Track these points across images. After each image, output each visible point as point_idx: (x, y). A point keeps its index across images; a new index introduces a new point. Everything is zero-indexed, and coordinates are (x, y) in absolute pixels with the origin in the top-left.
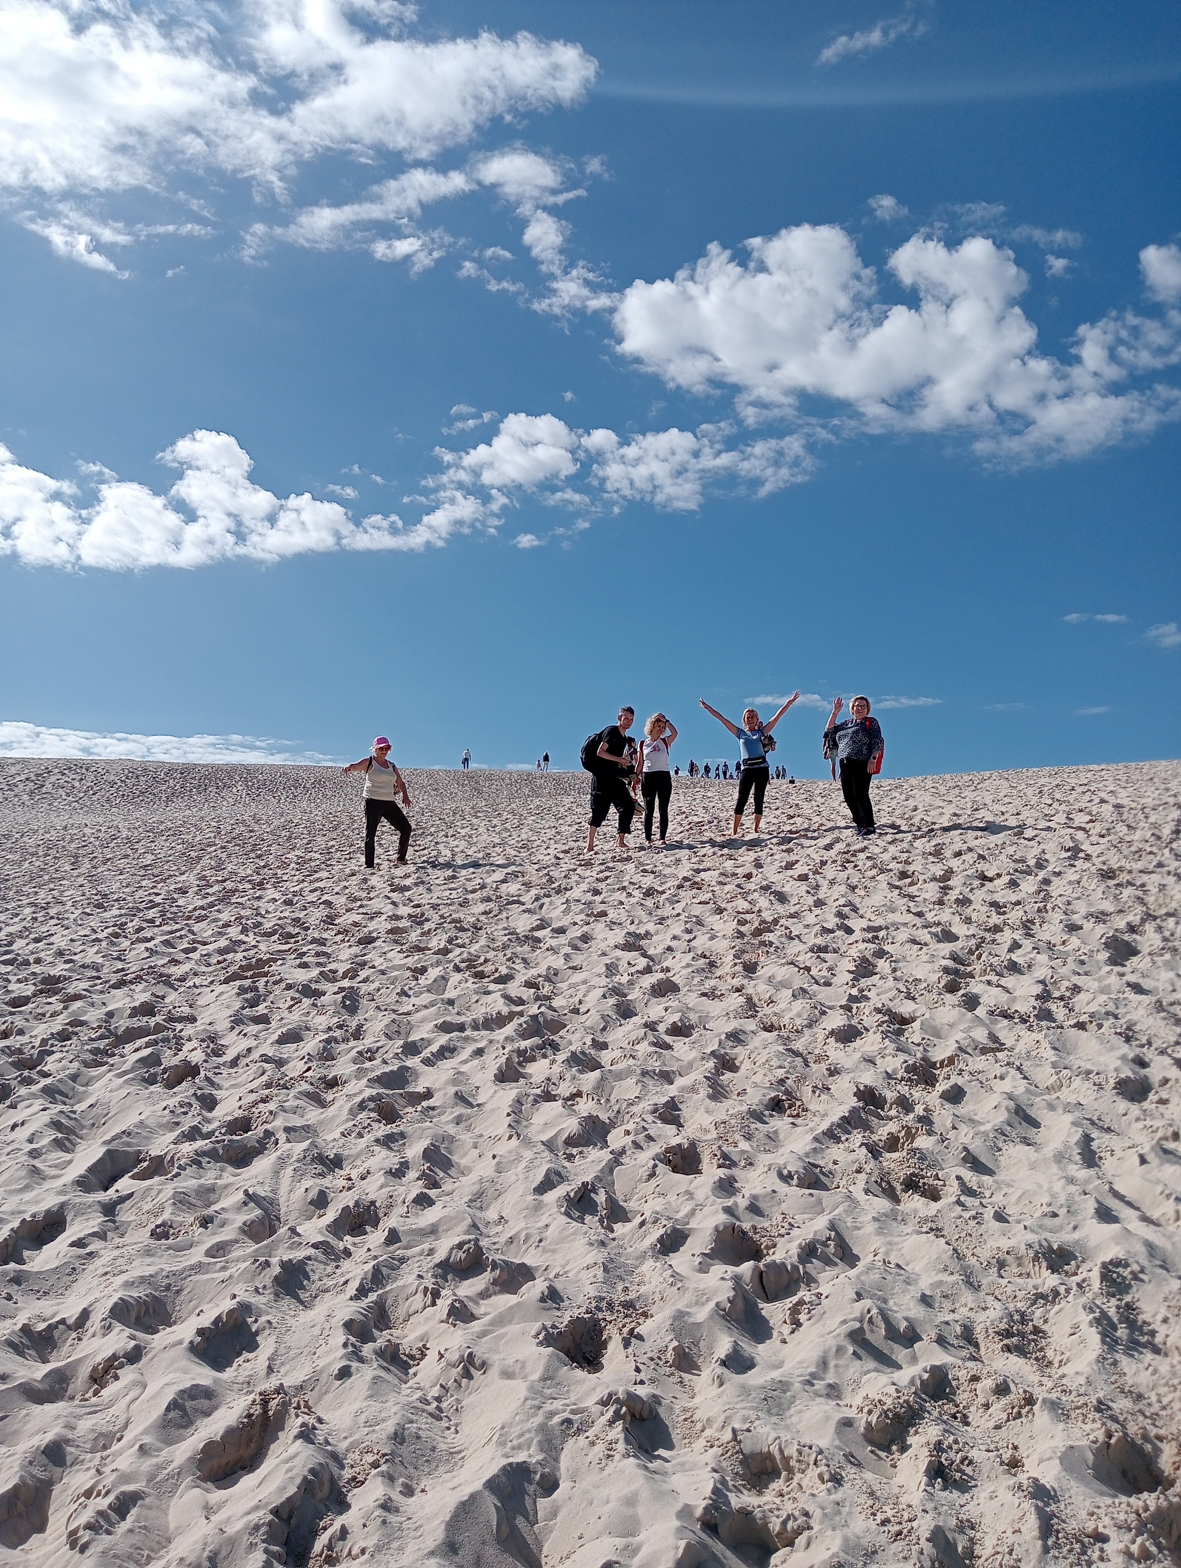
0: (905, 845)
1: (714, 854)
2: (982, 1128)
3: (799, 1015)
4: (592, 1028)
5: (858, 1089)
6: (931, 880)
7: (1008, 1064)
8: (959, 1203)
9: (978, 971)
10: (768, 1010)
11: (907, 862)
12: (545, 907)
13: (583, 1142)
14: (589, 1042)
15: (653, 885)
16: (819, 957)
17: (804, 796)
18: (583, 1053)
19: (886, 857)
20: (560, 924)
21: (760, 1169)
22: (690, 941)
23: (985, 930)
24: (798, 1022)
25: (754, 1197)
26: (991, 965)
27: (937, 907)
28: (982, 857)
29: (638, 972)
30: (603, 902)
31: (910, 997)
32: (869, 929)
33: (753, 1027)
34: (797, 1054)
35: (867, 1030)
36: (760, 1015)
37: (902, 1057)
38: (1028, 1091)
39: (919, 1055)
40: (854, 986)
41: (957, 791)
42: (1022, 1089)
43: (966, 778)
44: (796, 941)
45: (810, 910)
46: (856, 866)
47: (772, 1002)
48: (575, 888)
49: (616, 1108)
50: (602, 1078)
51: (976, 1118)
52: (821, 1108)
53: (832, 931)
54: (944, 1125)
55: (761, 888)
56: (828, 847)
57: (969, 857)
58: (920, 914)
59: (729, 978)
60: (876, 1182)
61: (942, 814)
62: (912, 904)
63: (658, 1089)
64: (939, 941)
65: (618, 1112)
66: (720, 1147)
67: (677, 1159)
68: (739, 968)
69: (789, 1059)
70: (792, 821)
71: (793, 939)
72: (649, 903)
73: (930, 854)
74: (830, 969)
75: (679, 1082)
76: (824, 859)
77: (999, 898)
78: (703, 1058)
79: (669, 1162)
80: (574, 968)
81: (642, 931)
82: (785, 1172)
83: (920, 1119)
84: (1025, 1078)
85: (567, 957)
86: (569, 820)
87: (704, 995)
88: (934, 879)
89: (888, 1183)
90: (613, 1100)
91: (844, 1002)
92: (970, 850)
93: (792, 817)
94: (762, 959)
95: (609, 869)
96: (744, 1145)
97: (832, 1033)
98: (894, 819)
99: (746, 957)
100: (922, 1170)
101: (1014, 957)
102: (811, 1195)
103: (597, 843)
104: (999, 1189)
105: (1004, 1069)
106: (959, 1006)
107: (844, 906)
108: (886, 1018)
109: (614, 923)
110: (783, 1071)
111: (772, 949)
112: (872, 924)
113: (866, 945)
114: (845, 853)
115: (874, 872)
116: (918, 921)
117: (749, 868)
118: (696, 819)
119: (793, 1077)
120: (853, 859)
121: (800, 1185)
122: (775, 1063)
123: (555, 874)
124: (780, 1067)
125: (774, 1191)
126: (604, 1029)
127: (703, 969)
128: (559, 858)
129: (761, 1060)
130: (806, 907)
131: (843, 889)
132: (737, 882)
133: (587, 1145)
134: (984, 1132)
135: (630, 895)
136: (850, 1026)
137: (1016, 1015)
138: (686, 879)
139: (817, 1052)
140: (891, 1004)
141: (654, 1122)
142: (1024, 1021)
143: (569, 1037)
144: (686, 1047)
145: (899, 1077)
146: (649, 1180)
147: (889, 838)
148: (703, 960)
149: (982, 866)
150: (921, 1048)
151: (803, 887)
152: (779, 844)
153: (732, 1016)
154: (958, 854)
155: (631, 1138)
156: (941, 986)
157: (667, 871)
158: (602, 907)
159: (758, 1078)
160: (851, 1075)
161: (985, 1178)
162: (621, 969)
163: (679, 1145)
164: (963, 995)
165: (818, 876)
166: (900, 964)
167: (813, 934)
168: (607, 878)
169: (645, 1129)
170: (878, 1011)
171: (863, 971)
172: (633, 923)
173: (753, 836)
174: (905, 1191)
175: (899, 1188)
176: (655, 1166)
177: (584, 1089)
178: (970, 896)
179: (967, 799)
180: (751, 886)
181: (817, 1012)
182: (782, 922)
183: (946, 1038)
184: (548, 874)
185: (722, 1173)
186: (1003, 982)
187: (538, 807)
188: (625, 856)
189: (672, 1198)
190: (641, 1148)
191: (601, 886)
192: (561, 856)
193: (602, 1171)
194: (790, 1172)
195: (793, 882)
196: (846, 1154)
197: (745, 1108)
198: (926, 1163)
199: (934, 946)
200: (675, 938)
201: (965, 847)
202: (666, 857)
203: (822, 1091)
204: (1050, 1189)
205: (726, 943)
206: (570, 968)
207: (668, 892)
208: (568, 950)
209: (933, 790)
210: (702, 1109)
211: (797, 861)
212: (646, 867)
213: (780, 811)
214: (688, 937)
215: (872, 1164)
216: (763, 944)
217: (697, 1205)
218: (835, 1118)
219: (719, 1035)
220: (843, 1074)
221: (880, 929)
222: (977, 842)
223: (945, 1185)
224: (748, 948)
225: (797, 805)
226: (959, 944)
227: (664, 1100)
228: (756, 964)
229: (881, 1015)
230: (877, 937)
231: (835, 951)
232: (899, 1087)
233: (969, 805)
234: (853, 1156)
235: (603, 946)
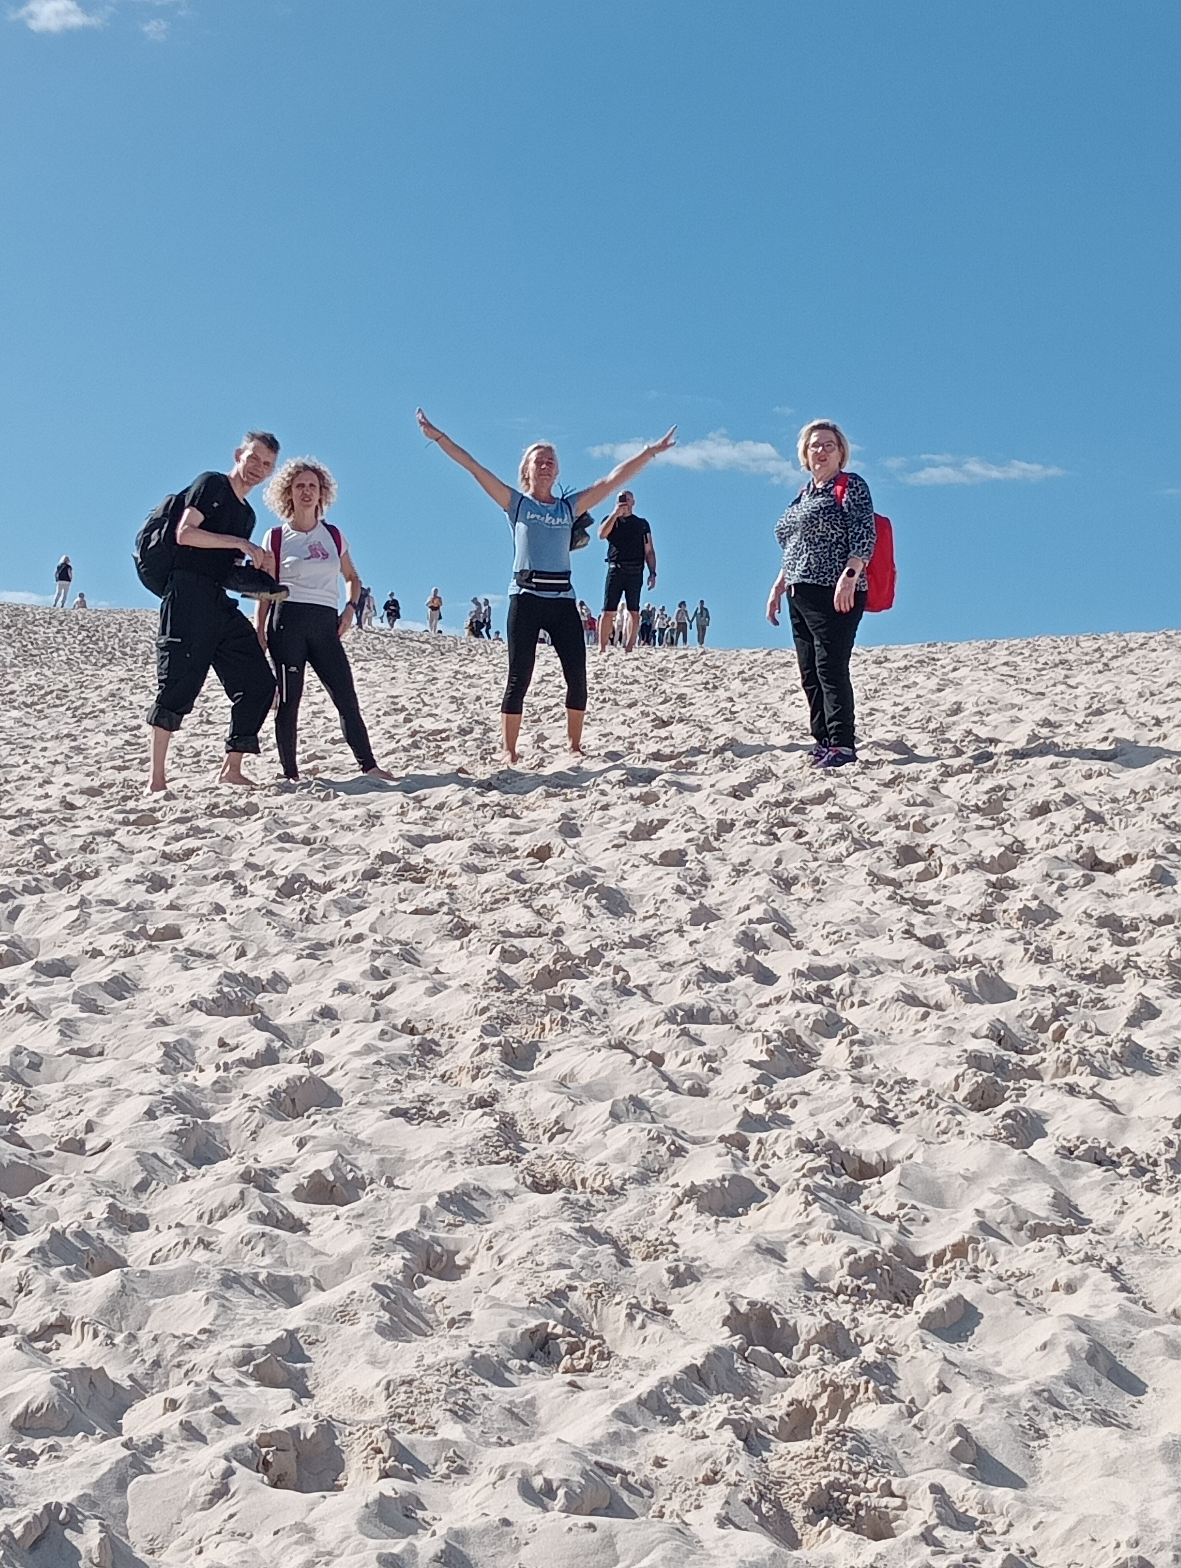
0: (921, 789)
1: (465, 802)
2: (1007, 1390)
3: (621, 1157)
4: (113, 1184)
5: (735, 1310)
6: (970, 866)
7: (1088, 1258)
8: (927, 1537)
9: (1049, 1067)
10: (548, 1148)
11: (920, 827)
12: (22, 917)
13: (59, 1425)
14: (100, 1210)
15: (303, 869)
16: (685, 1033)
17: (700, 678)
18: (82, 1235)
19: (873, 815)
20: (59, 954)
21: (483, 1478)
22: (381, 996)
23: (1081, 977)
24: (617, 1171)
25: (459, 1535)
26: (1082, 1052)
27: (974, 925)
28: (1095, 818)
29: (242, 1062)
30: (172, 907)
31: (883, 1117)
32: (812, 973)
33: (509, 1183)
34: (600, 1238)
35: (775, 1188)
36: (527, 1158)
37: (846, 1241)
38: (1125, 1315)
39: (887, 1241)
40: (758, 1095)
41: (1061, 672)
42: (1111, 1311)
43: (1088, 645)
44: (638, 998)
45: (680, 931)
46: (800, 835)
47: (562, 1130)
48: (105, 874)
49: (150, 1356)
50: (123, 1290)
51: (998, 1370)
52: (644, 1353)
53: (726, 977)
54: (920, 1384)
55: (570, 881)
56: (740, 792)
57: (1064, 819)
58: (934, 942)
59: (464, 1079)
60: (748, 1502)
61: (1014, 721)
62: (918, 919)
63: (260, 1315)
64: (970, 999)
65: (156, 1364)
66: (389, 1434)
67: (287, 1462)
68: (493, 1055)
69: (583, 1249)
70: (663, 733)
71: (629, 993)
72: (290, 910)
73: (977, 809)
74: (707, 1059)
75: (315, 1300)
76: (728, 817)
77: (1123, 908)
78: (378, 1250)
79: (265, 1466)
80: (85, 1053)
81: (265, 974)
82: (538, 1482)
83: (867, 1369)
84: (1124, 1288)
85: (68, 1028)
86: (109, 720)
87: (397, 1113)
88: (977, 864)
89: (777, 1504)
90: (144, 1337)
91: (730, 1129)
92: (1069, 801)
93: (665, 724)
94: (549, 1036)
95: (196, 832)
96: (452, 1431)
97: (692, 1192)
98: (902, 730)
99: (513, 1032)
100: (856, 1475)
101: (1139, 1037)
102: (591, 1527)
103: (175, 773)
104: (1026, 1513)
105: (1077, 1270)
106: (995, 1138)
107: (760, 921)
108: (822, 1161)
109: (194, 953)
110: (563, 1274)
111: (576, 1015)
112: (819, 961)
113: (799, 1005)
114: (778, 804)
115: (842, 847)
116: (929, 957)
117: (546, 835)
118: (429, 725)
119: (584, 1287)
120: (797, 818)
121: (568, 1510)
122: (548, 1257)
123: (60, 841)
124: (560, 1266)
125: (506, 1522)
126: (142, 1187)
127: (403, 1059)
128: (72, 807)
129: (516, 1250)
130: (670, 925)
131: (762, 883)
132: (512, 865)
133: (69, 1430)
134: (1007, 1399)
135: (241, 891)
136: (737, 1180)
137: (1125, 1159)
138: (385, 858)
139: (651, 1235)
140: (839, 1135)
141: (239, 1383)
142: (1139, 1170)
143: (53, 1202)
144: (341, 1225)
145: (833, 1285)
146: (211, 1503)
147: (886, 773)
148: (406, 1039)
149: (1091, 838)
150: (894, 1226)
151: (672, 877)
152: (623, 783)
153: (459, 1158)
154: (1041, 810)
155: (179, 1415)
156: (960, 1095)
157: (344, 840)
158: (170, 918)
159: (501, 1292)
160: (724, 1283)
161: (1002, 1495)
162: (201, 1057)
163: (295, 1431)
164: (1007, 1115)
165: (708, 857)
166: (874, 1050)
167: (678, 984)
168: (189, 853)
169: (214, 1396)
170: (806, 1146)
171: (784, 1063)
172: (242, 953)
173: (563, 762)
174: (811, 1521)
175: (798, 1513)
176: (229, 1473)
177: (76, 1314)
178: (1057, 904)
179: (1080, 690)
180: (547, 875)
181: (663, 1149)
182: (610, 956)
183: (956, 1206)
184: (40, 842)
185: (390, 1487)
186: (1106, 1089)
187: (31, 689)
188: (241, 803)
189: (263, 1540)
190: (203, 1439)
191: (169, 870)
192: (80, 801)
193: (98, 1484)
194: (548, 1482)
195: (645, 869)
196: (686, 1443)
197: (463, 1352)
198: (867, 1461)
199: (956, 1008)
200: (343, 988)
201: (1058, 796)
202: (344, 807)
203: (650, 1315)
204: (1143, 1513)
205: (465, 1002)
206: (72, 1052)
207: (340, 887)
208: (72, 1011)
209: (1005, 670)
210: (362, 1357)
211: (663, 823)
212: (294, 831)
213: (640, 708)
214: (376, 987)
215: (743, 1462)
216: (557, 1003)
217: (319, 1554)
218: (672, 1368)
219: (426, 1196)
220: (706, 1281)
221: (837, 971)
222: (1089, 786)
223: (904, 1507)
224: (519, 1011)
225: (681, 697)
226: (1015, 1007)
227: (270, 1337)
228: (534, 1048)
229: (811, 1156)
230: (826, 991)
231: (725, 1019)
232: (831, 1306)
233: (1082, 703)
234: (703, 1447)
235: (162, 1005)
